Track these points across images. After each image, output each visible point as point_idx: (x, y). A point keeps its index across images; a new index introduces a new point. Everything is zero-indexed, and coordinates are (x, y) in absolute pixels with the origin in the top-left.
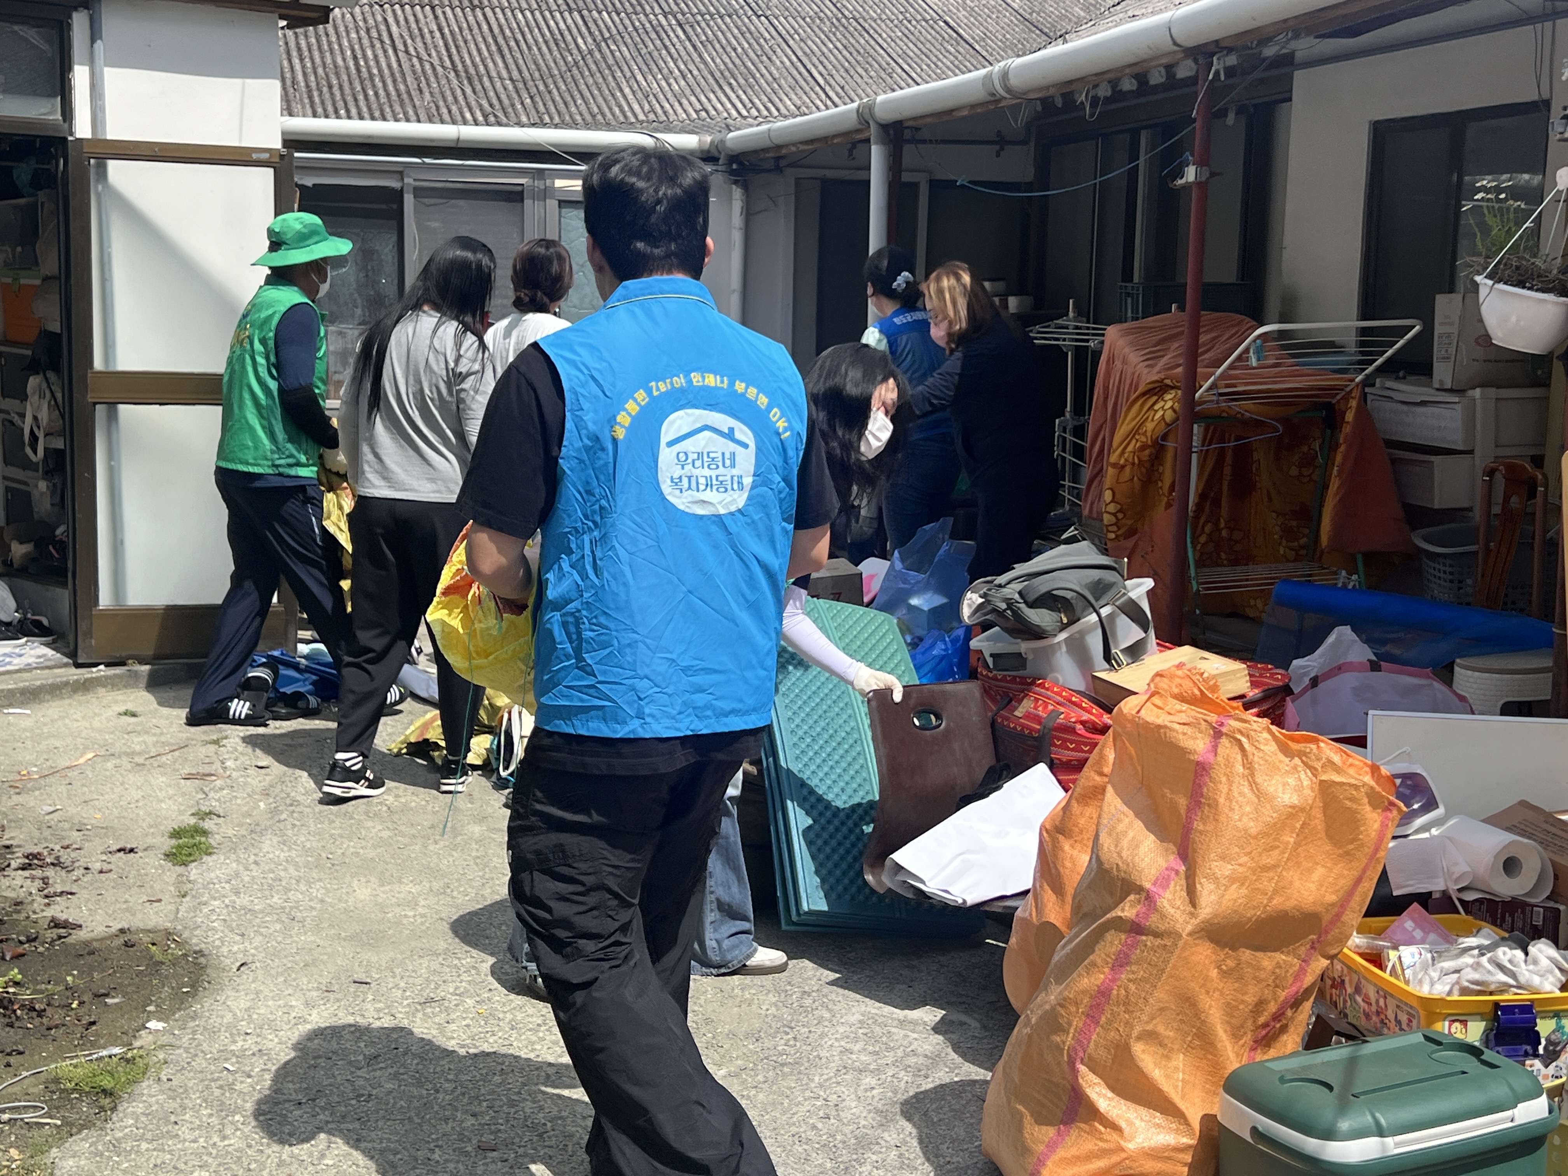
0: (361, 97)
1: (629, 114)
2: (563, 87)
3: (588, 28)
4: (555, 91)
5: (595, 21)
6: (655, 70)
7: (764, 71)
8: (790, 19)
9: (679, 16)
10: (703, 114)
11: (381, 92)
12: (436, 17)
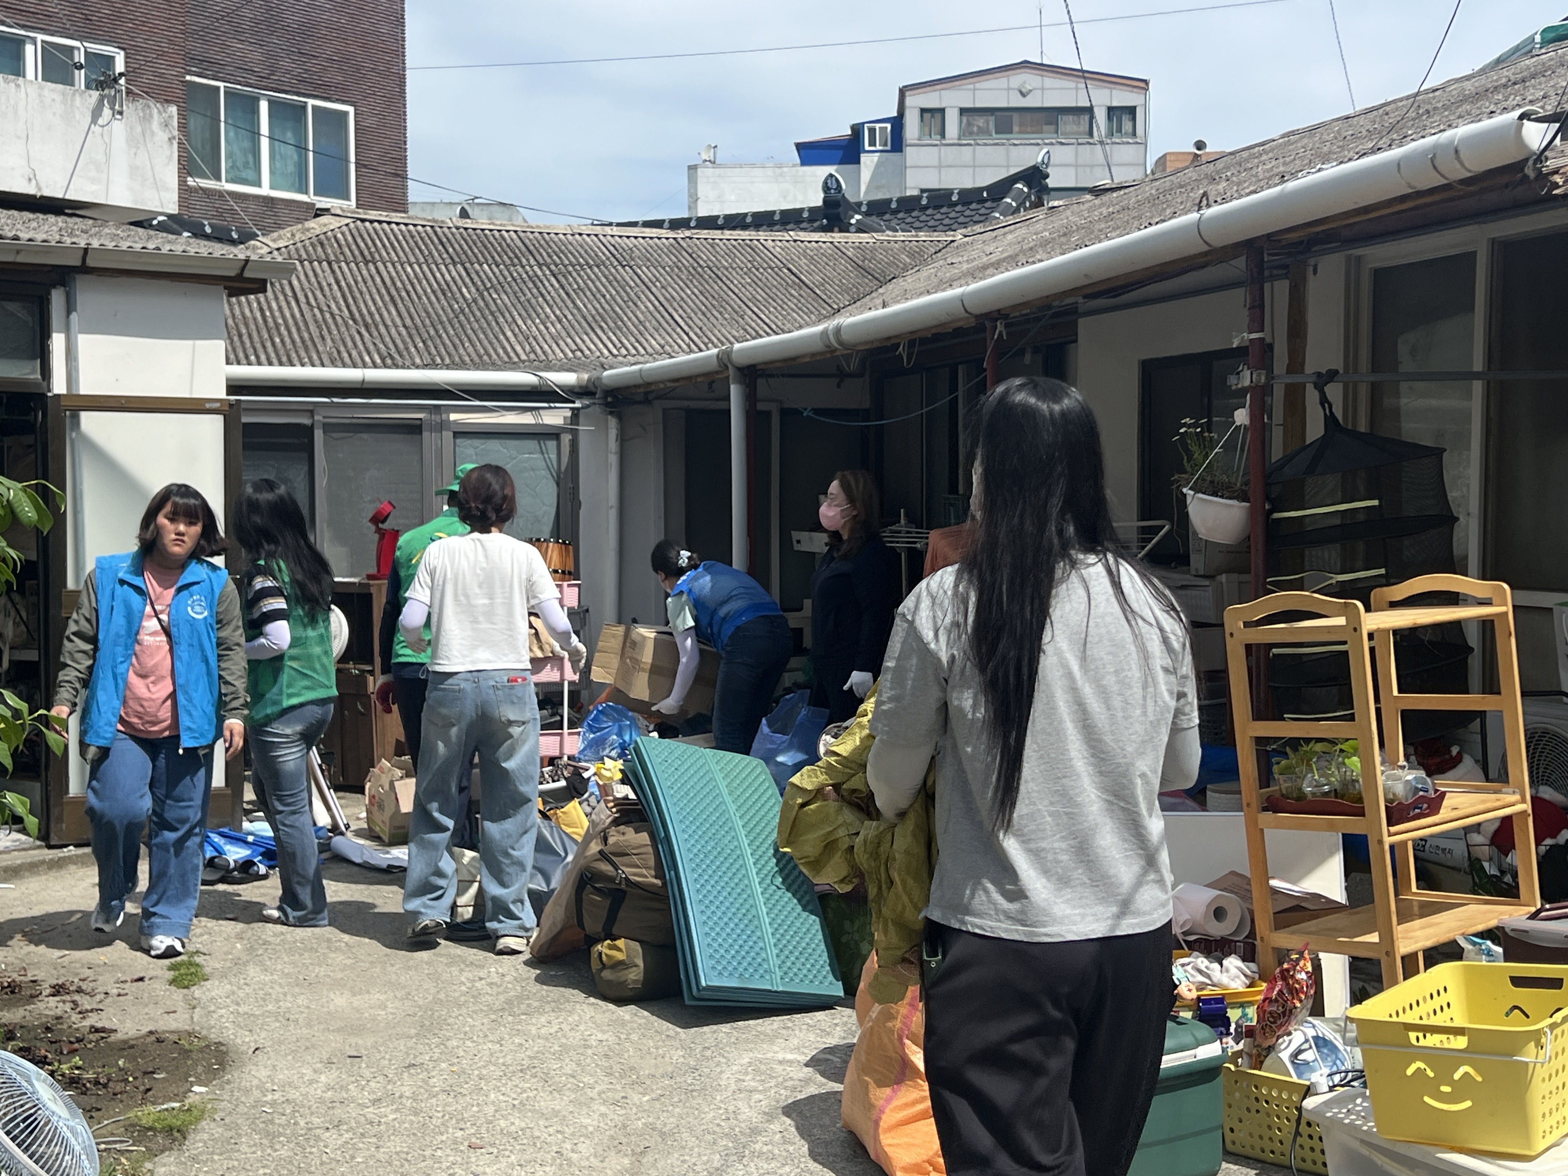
0: (269, 344)
1: (512, 354)
2: (452, 332)
3: (472, 279)
4: (444, 335)
5: (477, 273)
6: (534, 315)
7: (631, 315)
8: (652, 268)
9: (553, 267)
10: (579, 354)
11: (287, 340)
12: (333, 272)
